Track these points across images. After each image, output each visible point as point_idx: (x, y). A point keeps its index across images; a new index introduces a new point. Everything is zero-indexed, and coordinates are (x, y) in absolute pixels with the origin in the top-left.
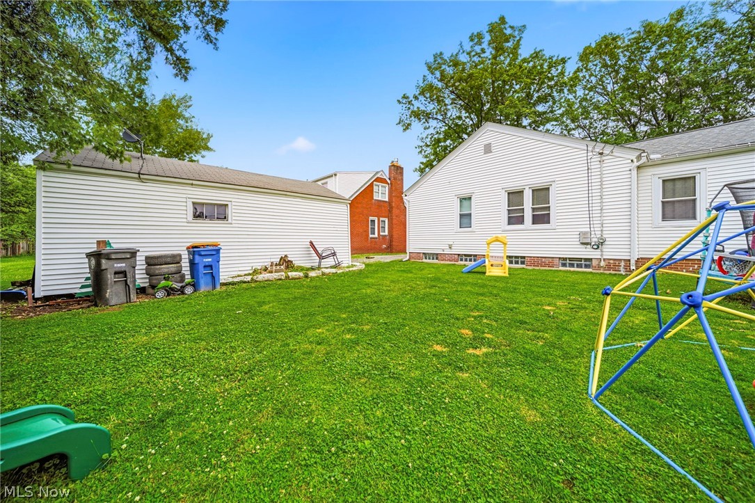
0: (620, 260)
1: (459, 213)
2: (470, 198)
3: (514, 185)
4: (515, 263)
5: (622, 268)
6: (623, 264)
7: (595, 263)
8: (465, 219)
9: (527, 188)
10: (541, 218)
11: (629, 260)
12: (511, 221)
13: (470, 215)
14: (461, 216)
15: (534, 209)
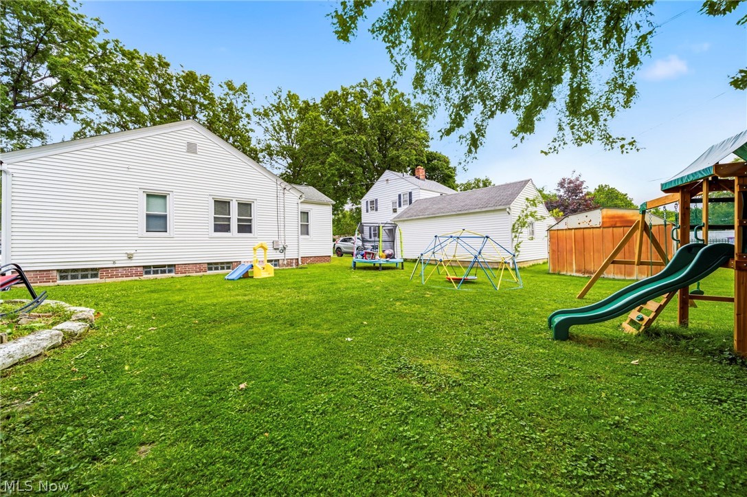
0: (293, 259)
1: (145, 212)
2: (164, 197)
3: (223, 195)
4: (221, 269)
5: (294, 264)
6: (294, 261)
7: (281, 262)
8: (157, 222)
9: (234, 200)
10: (245, 228)
11: (298, 259)
12: (218, 228)
13: (165, 217)
14: (148, 216)
15: (239, 220)
